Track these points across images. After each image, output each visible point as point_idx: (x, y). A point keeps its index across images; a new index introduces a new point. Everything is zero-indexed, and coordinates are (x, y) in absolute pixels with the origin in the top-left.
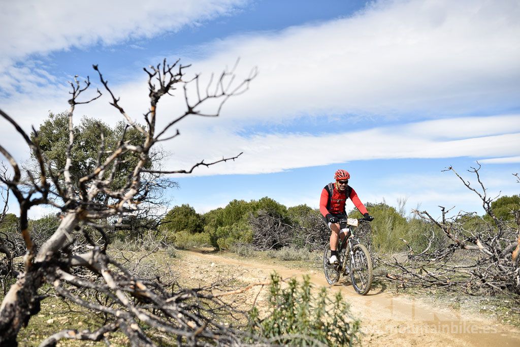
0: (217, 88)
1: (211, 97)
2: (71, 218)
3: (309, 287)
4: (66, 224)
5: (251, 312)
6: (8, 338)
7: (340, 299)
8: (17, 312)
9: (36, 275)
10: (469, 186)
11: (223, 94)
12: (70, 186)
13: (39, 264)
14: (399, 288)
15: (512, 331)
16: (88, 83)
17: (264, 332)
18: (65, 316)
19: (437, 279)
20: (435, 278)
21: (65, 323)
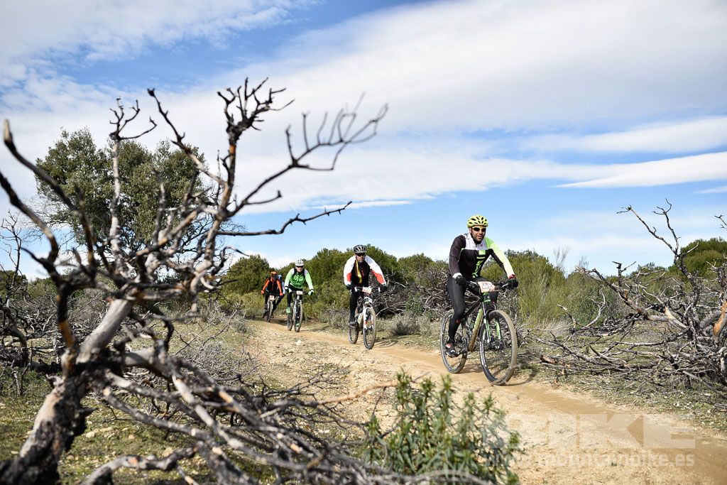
0: (332, 133)
1: (324, 145)
3: (450, 392)
4: (117, 310)
5: (370, 425)
6: (46, 469)
7: (491, 405)
8: (57, 433)
9: (77, 381)
10: (656, 234)
11: (341, 141)
12: (119, 257)
13: (82, 366)
14: (559, 376)
15: (716, 437)
16: (136, 109)
17: (389, 452)
18: (109, 426)
19: (610, 362)
20: (606, 360)
21: (110, 436)
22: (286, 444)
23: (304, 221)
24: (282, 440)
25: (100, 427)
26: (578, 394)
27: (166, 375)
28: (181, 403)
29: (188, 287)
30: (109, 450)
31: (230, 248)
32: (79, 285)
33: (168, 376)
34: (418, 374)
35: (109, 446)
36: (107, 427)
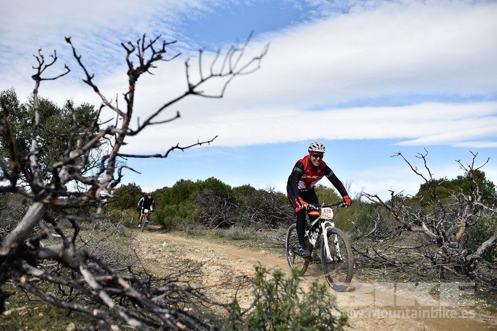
0: (223, 66)
1: (216, 75)
2: (38, 207)
3: (298, 281)
4: (33, 213)
5: (232, 305)
7: (326, 290)
10: (417, 171)
11: (231, 72)
12: (37, 171)
13: (3, 258)
16: (54, 57)
17: (249, 327)
18: (23, 306)
19: (386, 259)
20: (384, 258)
21: (24, 314)
22: (172, 322)
23: (182, 149)
24: (169, 319)
25: (16, 307)
26: (367, 282)
27: (72, 266)
28: (84, 289)
30: (23, 325)
33: (74, 267)
34: (271, 266)
35: (23, 322)
36: (22, 307)
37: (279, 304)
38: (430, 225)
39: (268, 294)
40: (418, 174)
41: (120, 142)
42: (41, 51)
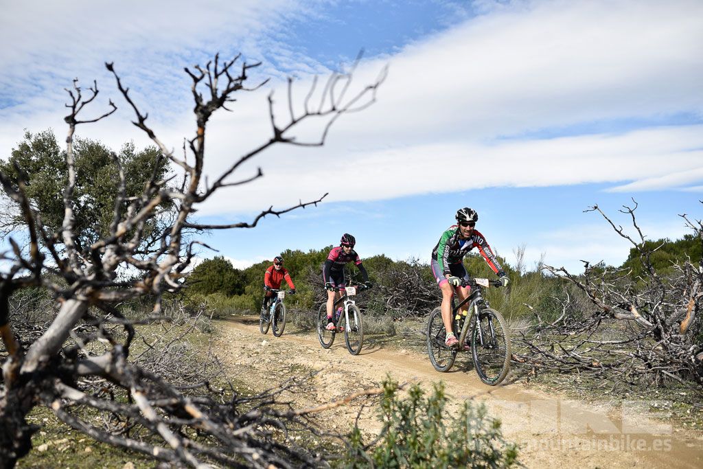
0: (323, 100)
1: (313, 114)
2: (75, 304)
3: (443, 400)
4: (69, 311)
5: (352, 437)
9: (22, 393)
10: (622, 232)
11: (334, 109)
12: (72, 252)
13: (28, 376)
14: (530, 376)
15: (699, 438)
16: (95, 90)
17: (376, 468)
18: (64, 437)
19: (579, 361)
20: (576, 359)
21: (65, 449)
22: (262, 465)
23: (277, 214)
24: (258, 461)
25: (54, 439)
26: (552, 394)
27: (125, 385)
28: (141, 417)
29: (150, 286)
30: (62, 465)
31: (197, 242)
32: (21, 283)
33: (128, 386)
34: (406, 380)
35: (62, 461)
36: (62, 438)
37: (419, 433)
38: (643, 310)
39: (402, 420)
40: (624, 236)
41: (187, 208)
42: (76, 82)
